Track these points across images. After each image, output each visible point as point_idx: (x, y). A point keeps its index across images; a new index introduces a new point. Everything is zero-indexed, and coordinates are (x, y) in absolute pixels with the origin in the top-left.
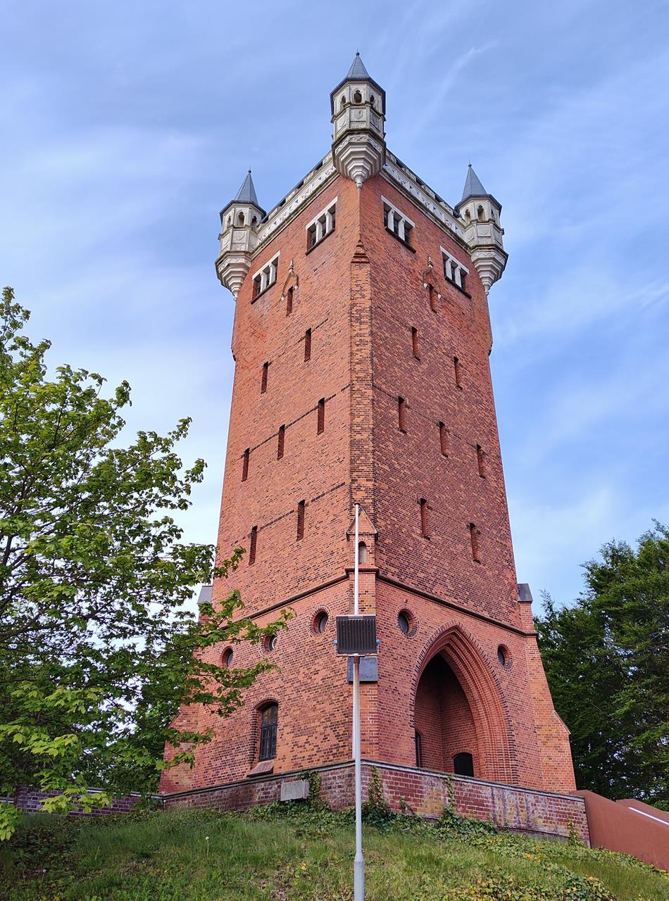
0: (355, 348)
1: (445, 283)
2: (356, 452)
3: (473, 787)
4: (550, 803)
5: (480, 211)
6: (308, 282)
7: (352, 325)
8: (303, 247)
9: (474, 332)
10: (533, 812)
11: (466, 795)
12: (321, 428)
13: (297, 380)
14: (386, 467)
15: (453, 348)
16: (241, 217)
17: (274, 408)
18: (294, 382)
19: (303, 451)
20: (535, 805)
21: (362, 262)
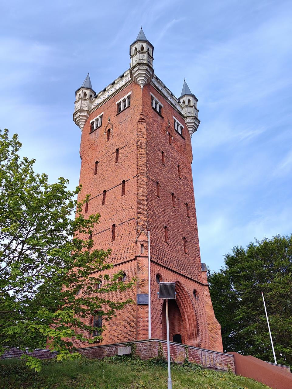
0: (139, 160)
1: (175, 132)
2: (139, 205)
3: (195, 350)
4: (222, 357)
5: (189, 101)
6: (117, 127)
7: (138, 149)
8: (115, 111)
9: (186, 154)
10: (216, 361)
11: (192, 354)
12: (123, 193)
13: (112, 171)
14: (152, 212)
15: (177, 161)
16: (85, 95)
17: (100, 182)
18: (110, 171)
19: (115, 203)
20: (216, 358)
21: (143, 122)
